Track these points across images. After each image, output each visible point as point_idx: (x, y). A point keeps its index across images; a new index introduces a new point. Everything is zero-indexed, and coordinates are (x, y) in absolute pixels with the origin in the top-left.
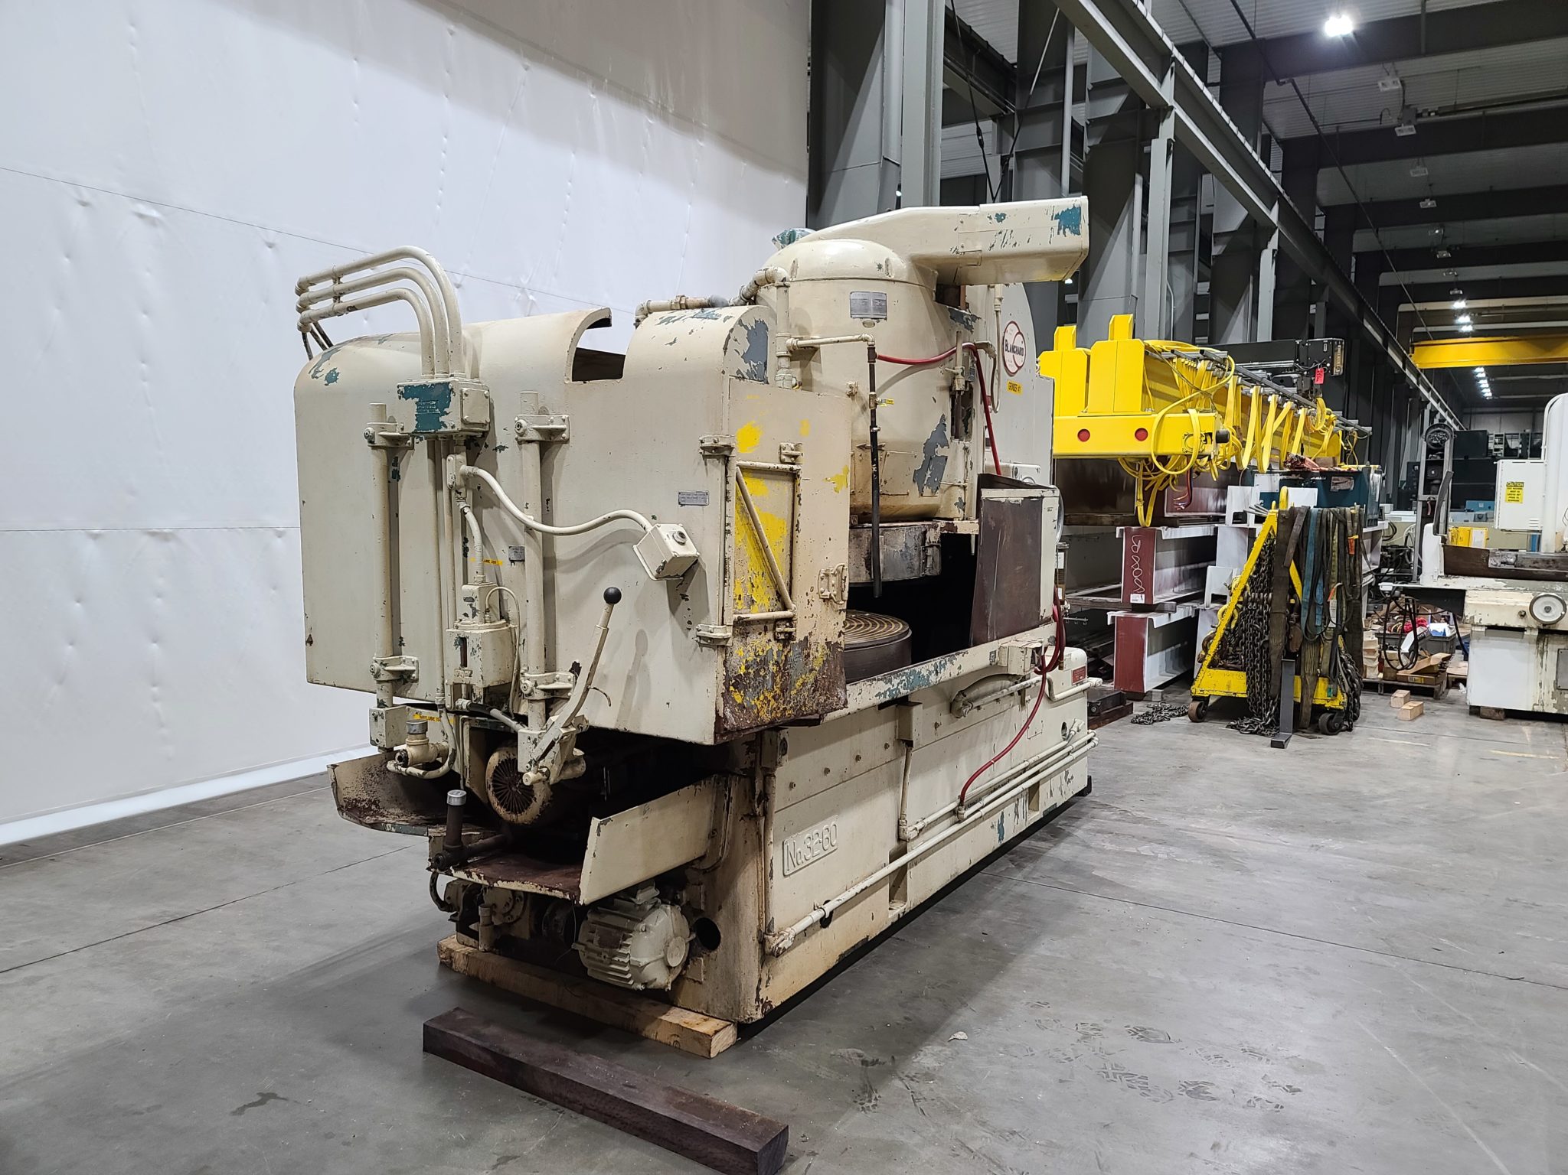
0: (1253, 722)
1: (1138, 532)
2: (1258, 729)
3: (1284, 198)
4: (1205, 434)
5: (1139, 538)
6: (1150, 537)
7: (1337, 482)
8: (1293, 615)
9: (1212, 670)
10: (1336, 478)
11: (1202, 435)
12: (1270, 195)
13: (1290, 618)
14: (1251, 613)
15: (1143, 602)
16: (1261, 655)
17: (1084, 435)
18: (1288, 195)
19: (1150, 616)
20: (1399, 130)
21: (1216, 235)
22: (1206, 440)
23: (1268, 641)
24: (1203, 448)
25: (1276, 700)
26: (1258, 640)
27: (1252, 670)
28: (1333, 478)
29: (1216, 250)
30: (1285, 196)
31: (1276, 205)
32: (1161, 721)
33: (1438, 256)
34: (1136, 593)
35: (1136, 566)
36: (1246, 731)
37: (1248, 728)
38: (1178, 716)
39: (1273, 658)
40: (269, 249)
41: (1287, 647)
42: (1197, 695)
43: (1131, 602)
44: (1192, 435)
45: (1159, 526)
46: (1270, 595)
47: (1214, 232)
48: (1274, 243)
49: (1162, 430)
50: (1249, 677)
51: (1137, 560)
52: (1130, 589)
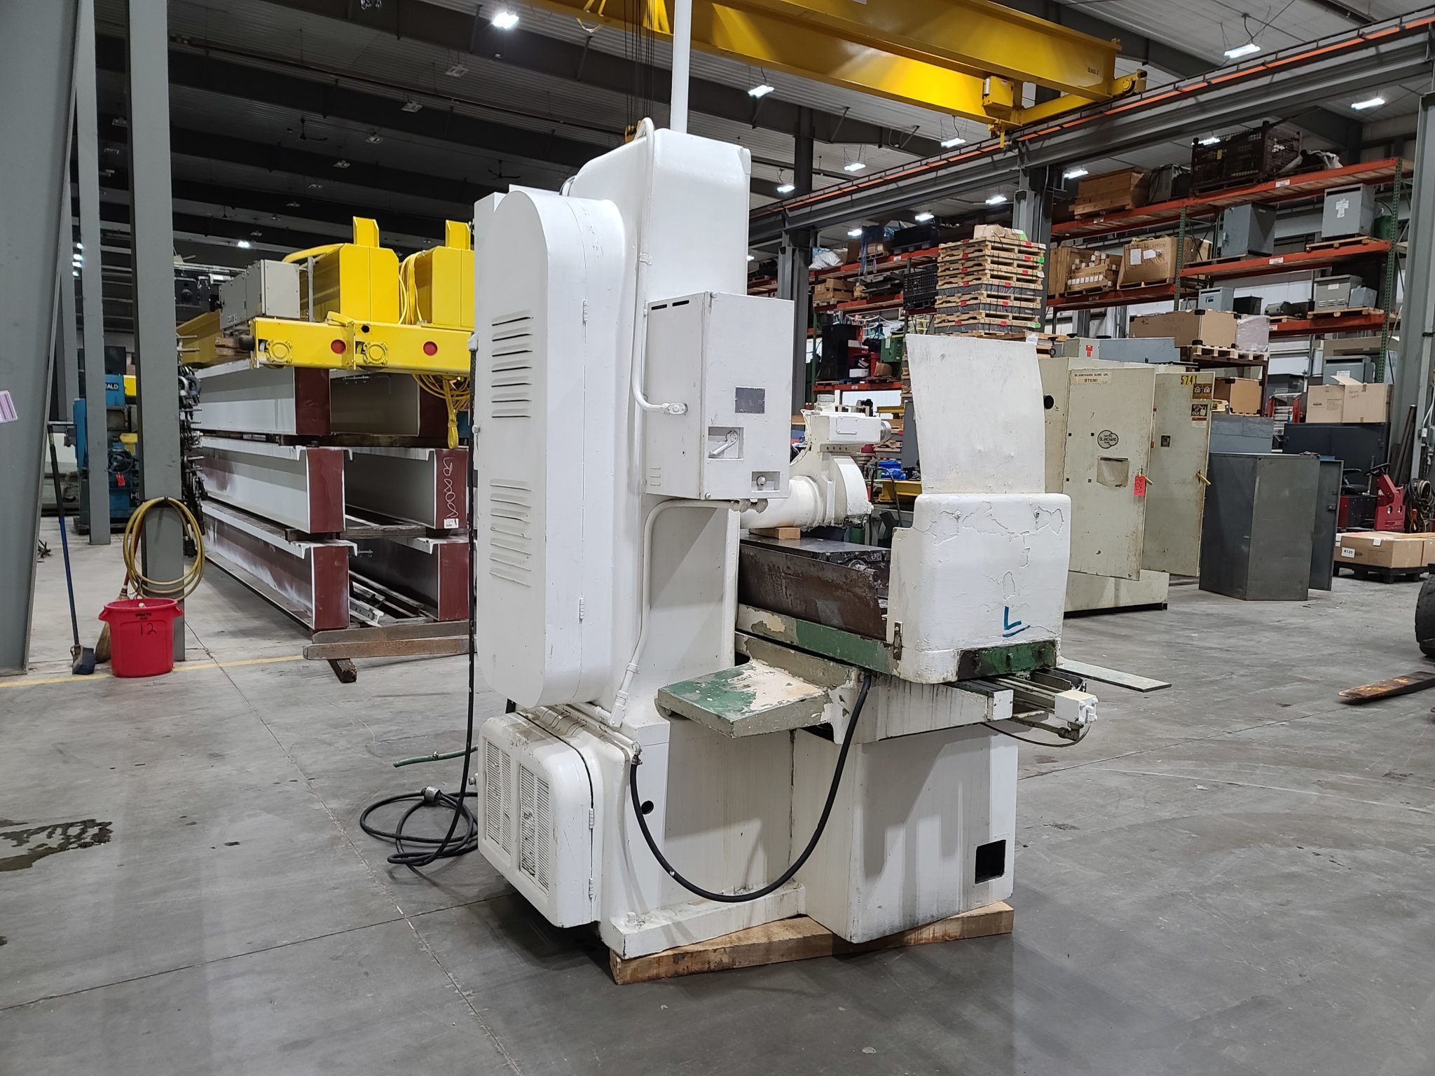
1: (450, 454)
5: (450, 461)
6: (462, 458)
15: (457, 527)
34: (449, 517)
35: (449, 490)
43: (445, 527)
51: (450, 483)
52: (444, 514)
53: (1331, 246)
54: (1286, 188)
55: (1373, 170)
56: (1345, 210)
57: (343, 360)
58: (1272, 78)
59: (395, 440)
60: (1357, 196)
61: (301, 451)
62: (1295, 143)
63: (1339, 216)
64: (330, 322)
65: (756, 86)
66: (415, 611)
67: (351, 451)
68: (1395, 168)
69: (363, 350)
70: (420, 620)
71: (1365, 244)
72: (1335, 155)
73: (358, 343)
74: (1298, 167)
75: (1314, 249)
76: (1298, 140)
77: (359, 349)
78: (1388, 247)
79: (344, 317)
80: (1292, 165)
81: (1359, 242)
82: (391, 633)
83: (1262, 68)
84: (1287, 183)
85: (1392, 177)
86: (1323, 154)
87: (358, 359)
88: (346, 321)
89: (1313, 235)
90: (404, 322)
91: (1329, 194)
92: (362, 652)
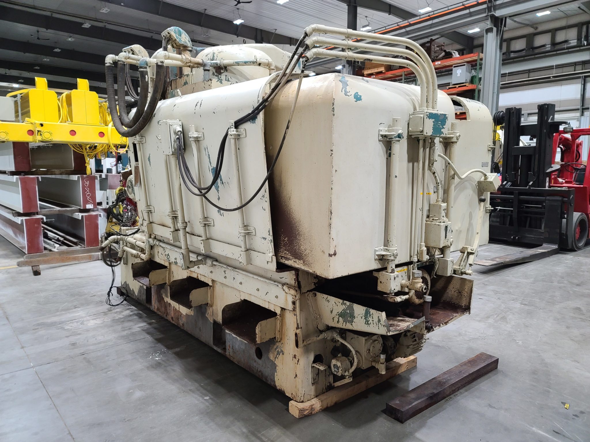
1: (87, 177)
5: (88, 180)
15: (92, 208)
19: (98, 213)
34: (89, 204)
35: (88, 192)
43: (87, 208)
51: (88, 189)
52: (86, 202)
53: (455, 87)
54: (439, 65)
55: (470, 57)
56: (460, 73)
57: (33, 138)
58: (432, 22)
59: (62, 172)
60: (464, 67)
61: (16, 178)
62: (443, 47)
63: (458, 76)
64: (26, 122)
65: (237, 19)
66: (76, 244)
67: (40, 177)
68: (477, 57)
69: (41, 134)
70: (78, 248)
71: (467, 86)
72: (456, 52)
73: (38, 131)
74: (444, 56)
75: (450, 88)
76: (444, 46)
77: (39, 134)
78: (475, 87)
79: (32, 120)
80: (441, 56)
81: (465, 86)
82: (61, 253)
83: (428, 17)
84: (439, 62)
85: (476, 60)
86: (452, 51)
87: (39, 138)
88: (33, 121)
89: (449, 83)
90: (61, 122)
91: (455, 67)
92: (45, 262)
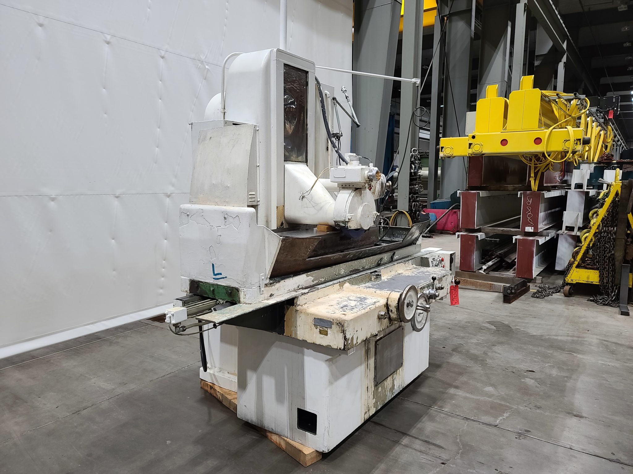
0: (603, 298)
1: (531, 194)
2: (608, 302)
3: (569, 39)
4: (577, 140)
5: (531, 198)
6: (537, 196)
7: (626, 167)
8: (629, 240)
9: (578, 269)
10: (625, 165)
11: (575, 141)
12: (564, 37)
13: (627, 241)
14: (604, 238)
15: (533, 231)
16: (609, 261)
17: (504, 142)
18: (571, 37)
19: (536, 238)
20: (620, 8)
21: (537, 56)
22: (577, 143)
23: (614, 254)
24: (575, 147)
25: (618, 287)
26: (608, 253)
27: (603, 269)
28: (624, 165)
29: (537, 63)
30: (570, 37)
31: (566, 40)
32: (548, 296)
33: (628, 70)
34: (528, 226)
35: (529, 212)
36: (601, 303)
37: (602, 302)
38: (556, 293)
39: (617, 263)
40: (40, 28)
41: (624, 257)
42: (569, 282)
43: (526, 231)
44: (569, 140)
45: (543, 191)
46: (615, 228)
47: (536, 54)
48: (564, 59)
49: (551, 139)
50: (601, 274)
51: (530, 209)
52: (525, 224)
61: (460, 193)
73: (470, 144)
87: (470, 151)
